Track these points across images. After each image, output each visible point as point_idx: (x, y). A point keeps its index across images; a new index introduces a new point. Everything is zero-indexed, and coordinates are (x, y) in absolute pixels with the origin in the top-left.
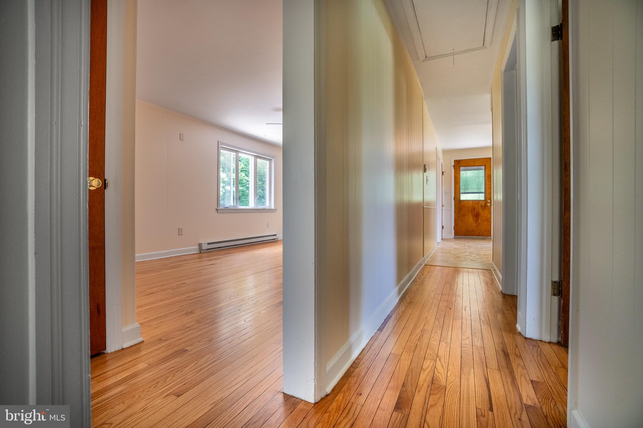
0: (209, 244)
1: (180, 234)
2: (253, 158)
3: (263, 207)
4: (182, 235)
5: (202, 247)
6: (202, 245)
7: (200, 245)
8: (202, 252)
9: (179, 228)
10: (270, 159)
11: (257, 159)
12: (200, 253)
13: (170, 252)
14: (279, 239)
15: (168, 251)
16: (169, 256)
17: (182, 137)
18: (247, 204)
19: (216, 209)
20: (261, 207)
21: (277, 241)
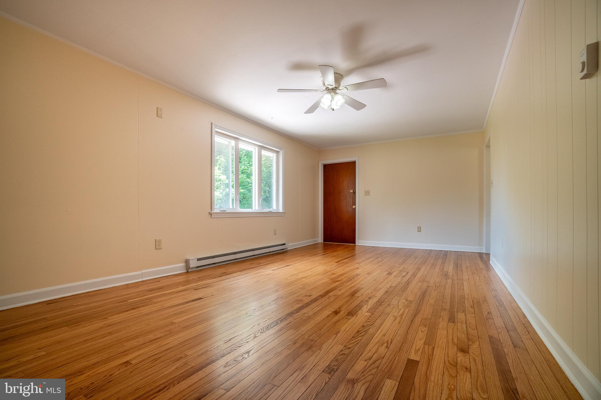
0: (199, 260)
1: (157, 247)
2: (257, 148)
3: (269, 210)
4: (161, 249)
5: (189, 265)
6: (190, 262)
7: (187, 262)
8: (189, 271)
9: (156, 239)
10: (278, 152)
11: (262, 150)
12: (188, 272)
13: (142, 274)
14: (288, 249)
15: (140, 272)
16: (141, 280)
17: (160, 113)
18: (250, 206)
19: (209, 213)
20: (267, 210)
21: (286, 252)
